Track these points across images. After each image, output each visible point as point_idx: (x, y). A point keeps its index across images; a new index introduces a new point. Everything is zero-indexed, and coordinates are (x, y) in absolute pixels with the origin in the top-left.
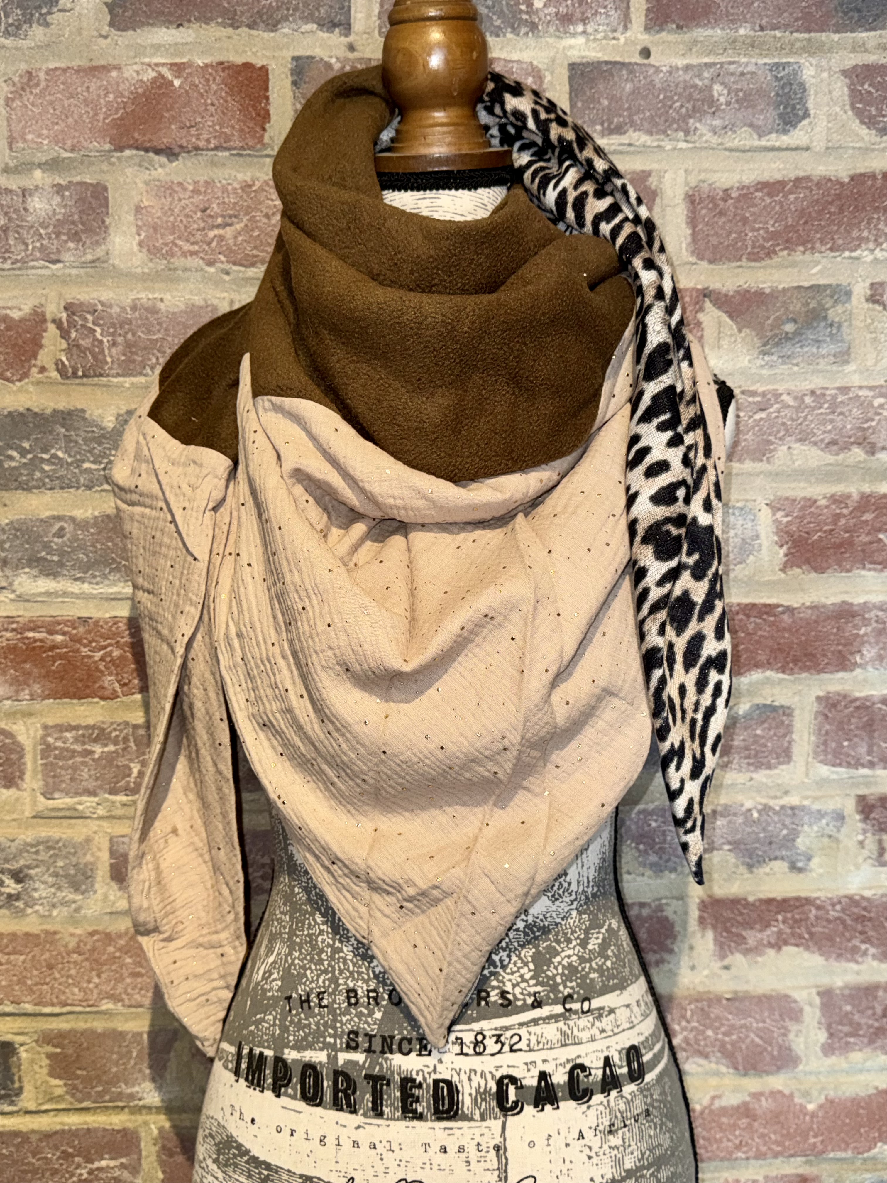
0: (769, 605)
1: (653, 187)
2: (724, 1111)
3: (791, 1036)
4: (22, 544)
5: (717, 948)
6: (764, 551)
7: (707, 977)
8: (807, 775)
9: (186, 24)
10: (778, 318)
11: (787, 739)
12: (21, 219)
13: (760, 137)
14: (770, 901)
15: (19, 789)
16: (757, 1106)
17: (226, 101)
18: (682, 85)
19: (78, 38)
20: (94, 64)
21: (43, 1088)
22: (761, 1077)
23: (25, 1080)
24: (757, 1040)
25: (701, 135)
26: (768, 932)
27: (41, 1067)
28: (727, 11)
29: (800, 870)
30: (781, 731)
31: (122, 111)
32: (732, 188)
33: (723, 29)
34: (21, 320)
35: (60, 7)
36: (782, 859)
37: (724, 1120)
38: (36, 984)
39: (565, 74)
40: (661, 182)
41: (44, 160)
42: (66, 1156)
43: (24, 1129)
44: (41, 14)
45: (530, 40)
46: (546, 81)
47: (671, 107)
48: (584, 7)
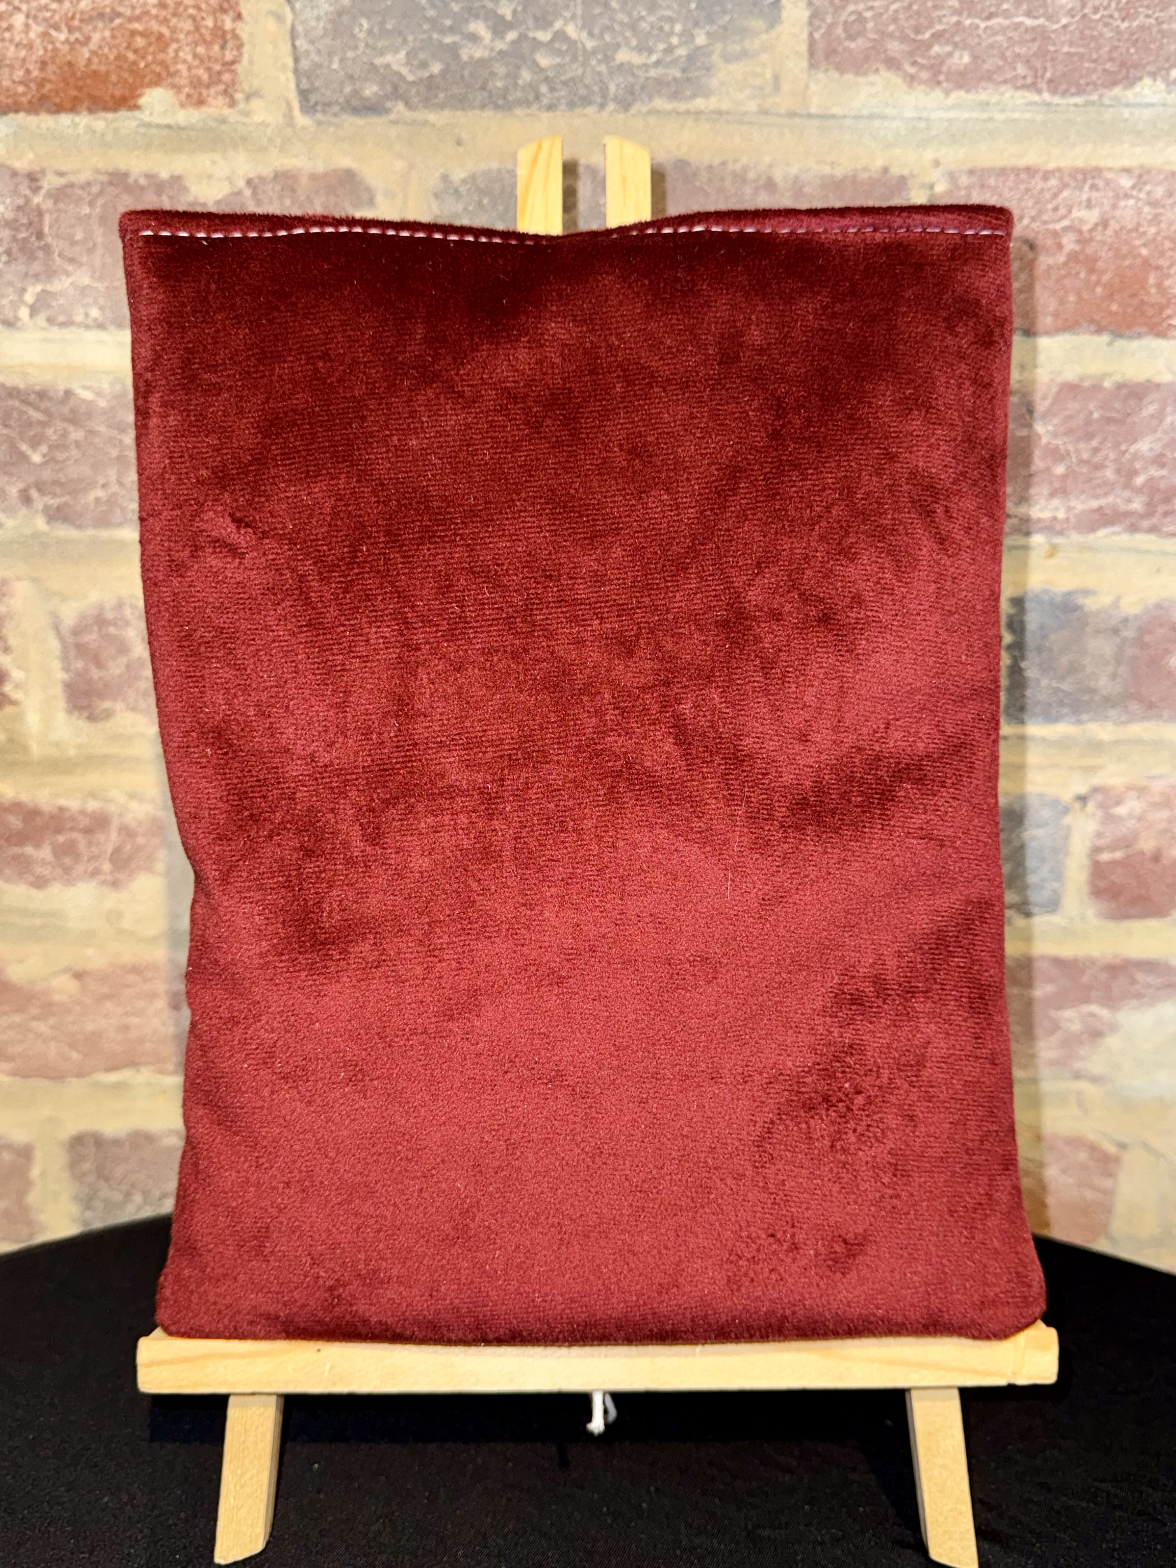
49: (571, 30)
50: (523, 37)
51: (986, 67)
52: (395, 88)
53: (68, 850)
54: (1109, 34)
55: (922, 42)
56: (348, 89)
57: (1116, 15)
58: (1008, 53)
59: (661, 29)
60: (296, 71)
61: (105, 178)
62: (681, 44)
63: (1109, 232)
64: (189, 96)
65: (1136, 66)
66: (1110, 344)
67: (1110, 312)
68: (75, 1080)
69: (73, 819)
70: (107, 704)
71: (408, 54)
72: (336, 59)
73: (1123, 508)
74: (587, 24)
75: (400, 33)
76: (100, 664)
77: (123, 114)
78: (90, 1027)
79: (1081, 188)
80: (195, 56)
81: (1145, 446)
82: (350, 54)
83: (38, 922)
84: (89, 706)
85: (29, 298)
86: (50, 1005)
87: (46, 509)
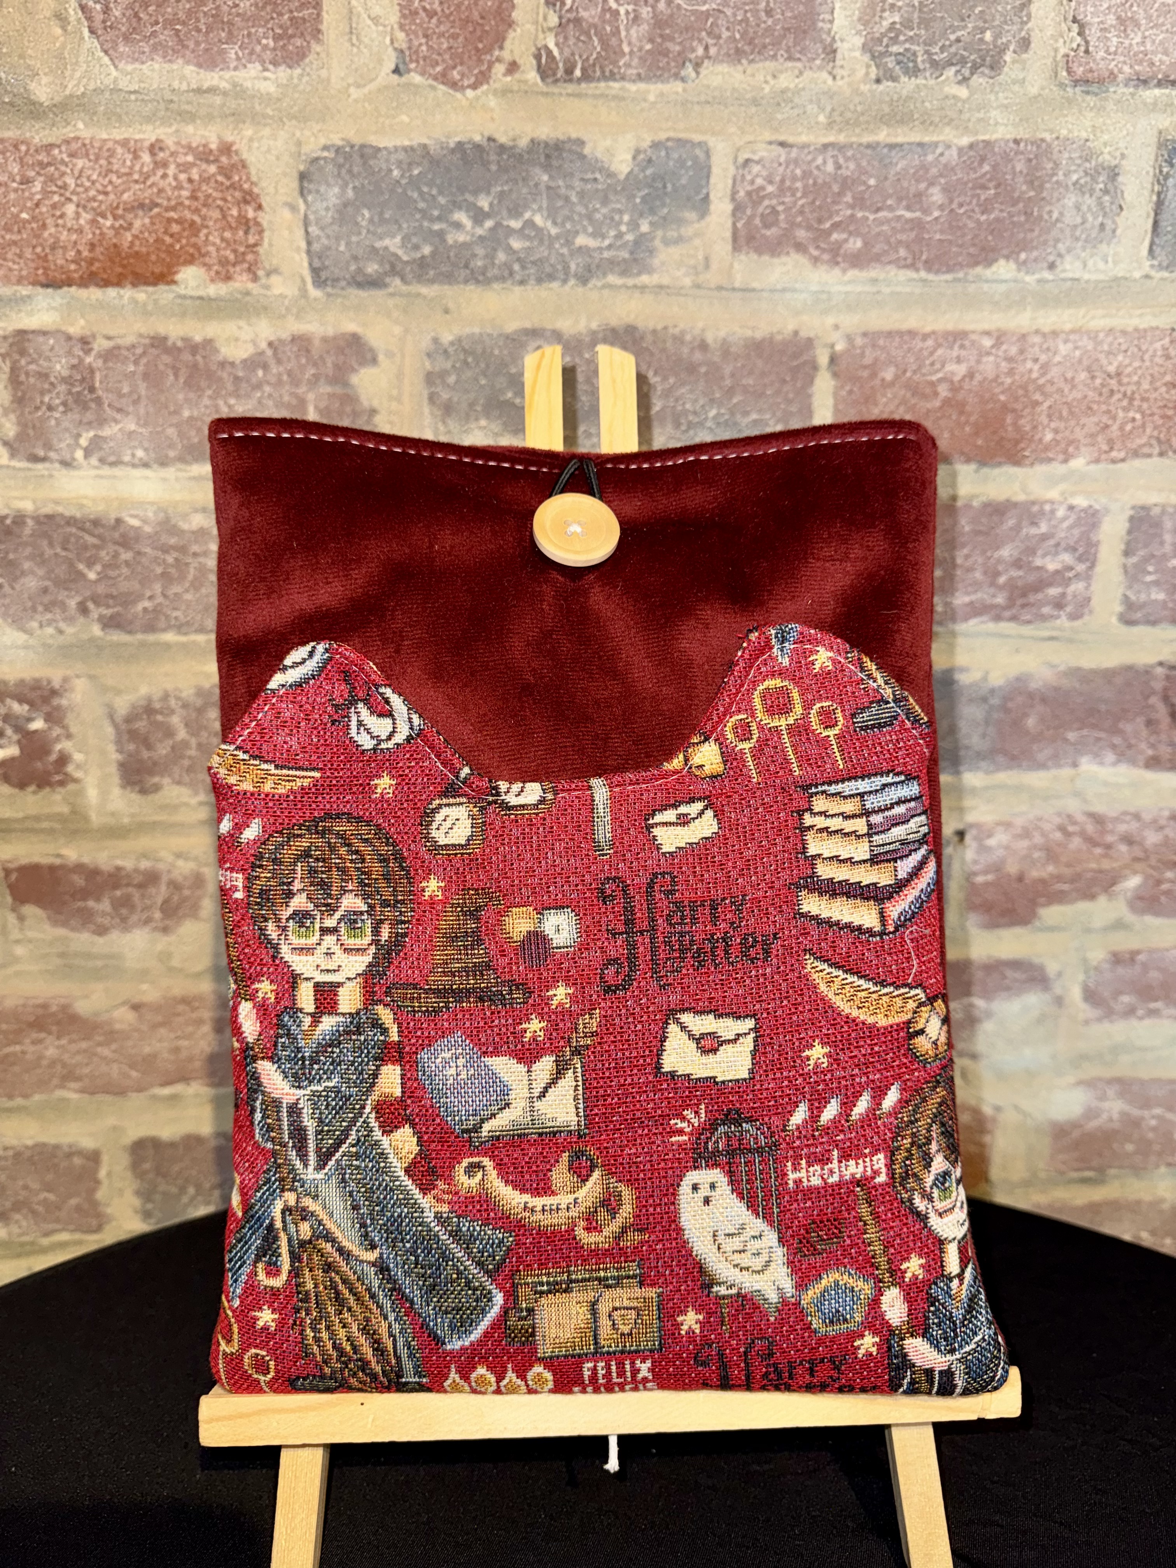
49: (538, 220)
50: (498, 225)
51: (875, 250)
52: (393, 266)
53: (125, 902)
54: (971, 224)
55: (823, 230)
56: (353, 268)
57: (977, 209)
58: (893, 240)
59: (612, 219)
60: (308, 252)
61: (147, 341)
62: (629, 231)
63: (975, 382)
64: (217, 273)
65: (993, 250)
66: (976, 471)
67: (976, 446)
68: (134, 1095)
69: (128, 876)
70: (156, 779)
71: (403, 239)
72: (343, 243)
73: (989, 601)
74: (552, 214)
75: (396, 222)
76: (149, 747)
77: (162, 287)
78: (147, 1050)
79: (951, 348)
80: (223, 239)
81: (1006, 552)
82: (354, 239)
83: (99, 963)
84: (140, 781)
85: (83, 442)
86: (112, 1032)
87: (101, 618)
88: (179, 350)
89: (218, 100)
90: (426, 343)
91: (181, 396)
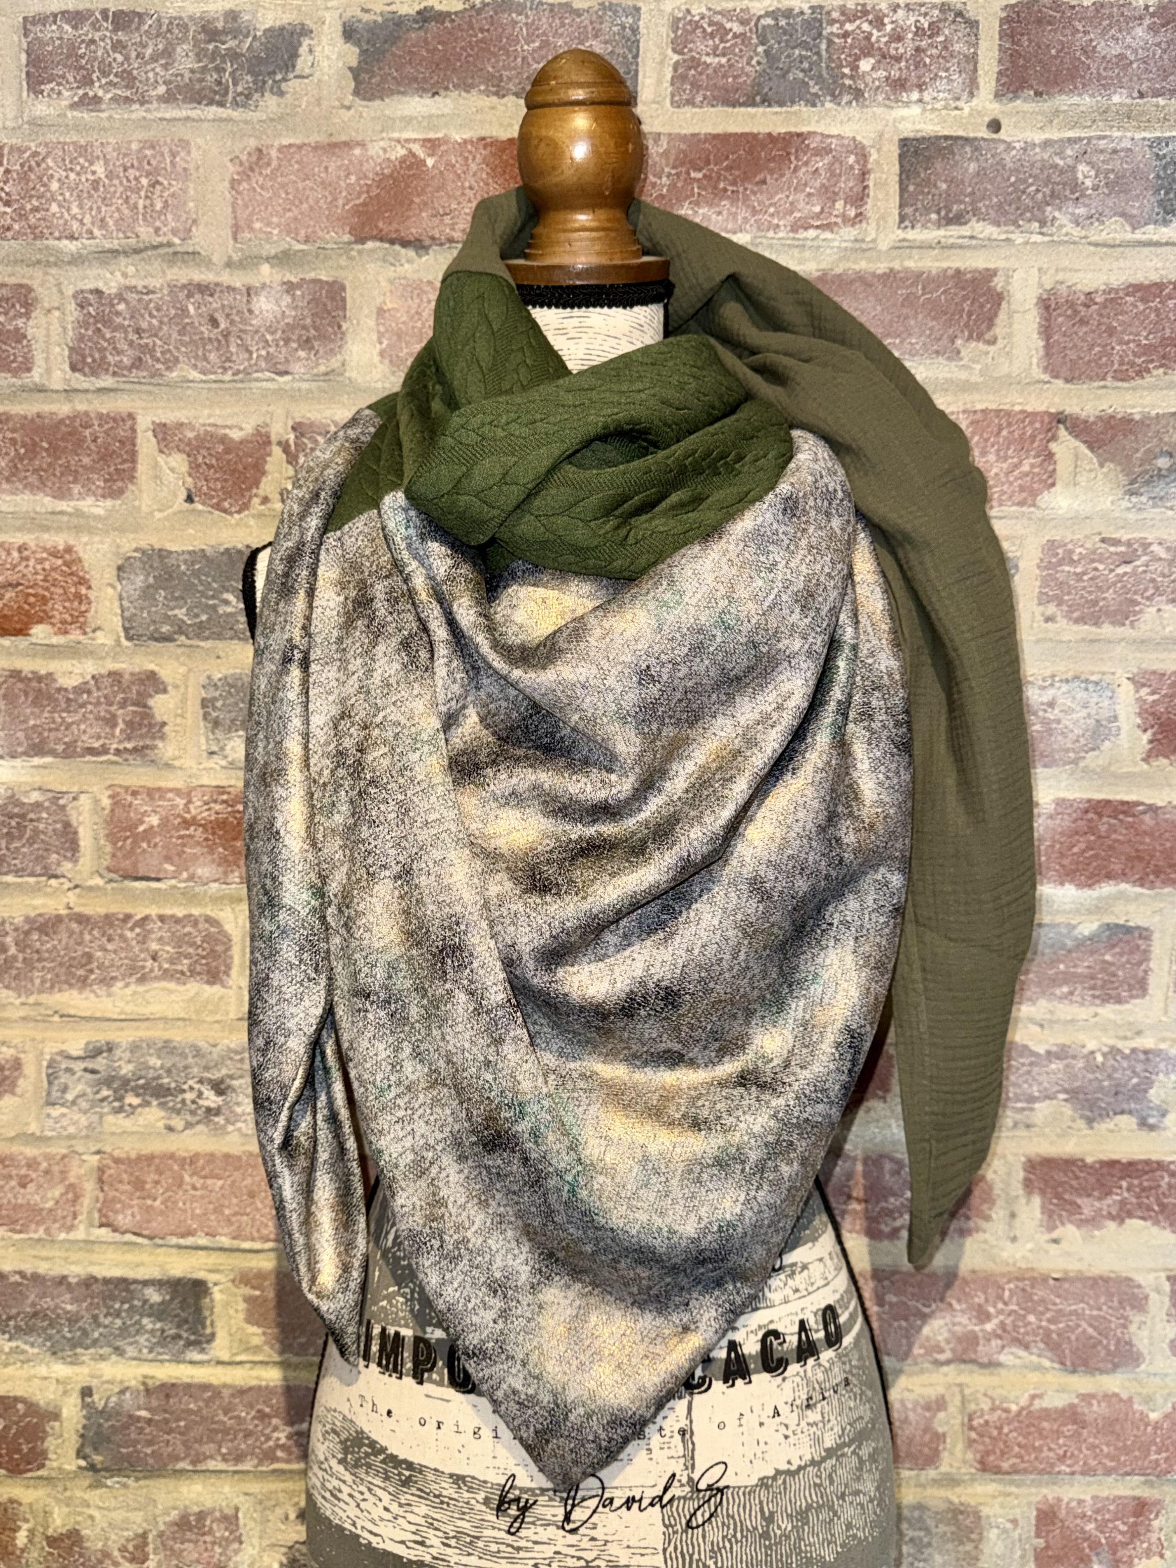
0: (1127, 803)
1: (999, 289)
2: (1046, 1414)
3: (1133, 1328)
4: (237, 704)
5: (1046, 1218)
6: (1123, 735)
7: (1031, 1251)
8: (1166, 1012)
9: (442, 92)
10: (1149, 450)
11: (1143, 967)
12: (244, 321)
13: (1134, 229)
14: (1112, 1164)
15: (224, 986)
16: (1086, 1410)
17: (487, 184)
18: (1038, 165)
19: (317, 109)
20: (334, 139)
21: (238, 1336)
22: (1092, 1374)
23: (219, 1324)
24: (1090, 1330)
25: (1062, 226)
26: (1109, 1201)
27: (237, 1311)
28: (1099, 74)
29: (1152, 1128)
30: (1136, 957)
31: (364, 196)
32: (1096, 292)
33: (1092, 96)
34: (241, 442)
35: (298, 71)
36: (1130, 1112)
37: (1045, 1424)
38: (236, 1214)
39: (894, 151)
40: (1008, 283)
41: (273, 252)
42: (262, 1416)
43: (215, 1381)
44: (275, 81)
45: (854, 111)
46: (871, 160)
47: (1024, 192)
48: (922, 70)
52: (180, 627)
56: (152, 628)
60: (122, 617)
61: (8, 673)
64: (59, 629)
71: (187, 610)
72: (145, 612)
75: (183, 598)
77: (20, 638)
80: (64, 608)
82: (153, 609)
88: (30, 680)
89: (65, 518)
90: (203, 680)
91: (28, 711)
